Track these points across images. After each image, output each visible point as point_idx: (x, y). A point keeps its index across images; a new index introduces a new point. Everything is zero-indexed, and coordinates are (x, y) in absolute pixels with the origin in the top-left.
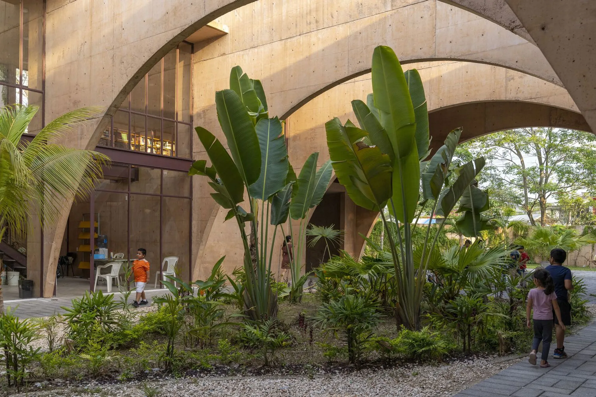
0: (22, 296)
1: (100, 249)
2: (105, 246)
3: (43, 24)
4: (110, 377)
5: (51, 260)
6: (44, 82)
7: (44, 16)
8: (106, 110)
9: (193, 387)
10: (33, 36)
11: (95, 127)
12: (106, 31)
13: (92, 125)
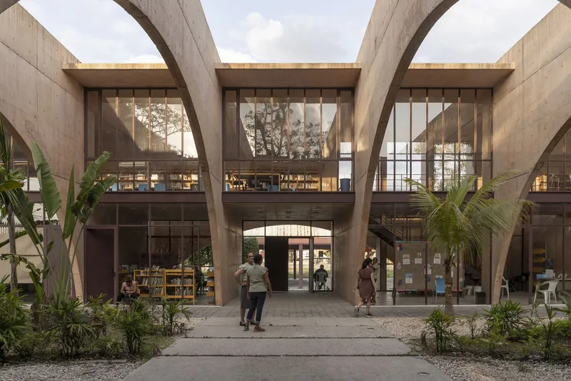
0: (478, 303)
1: (547, 271)
2: (551, 268)
3: (491, 112)
4: (501, 356)
5: (497, 279)
6: (492, 153)
7: (492, 107)
8: (533, 167)
9: (559, 371)
10: (485, 122)
11: (526, 180)
12: (534, 107)
13: (524, 179)
